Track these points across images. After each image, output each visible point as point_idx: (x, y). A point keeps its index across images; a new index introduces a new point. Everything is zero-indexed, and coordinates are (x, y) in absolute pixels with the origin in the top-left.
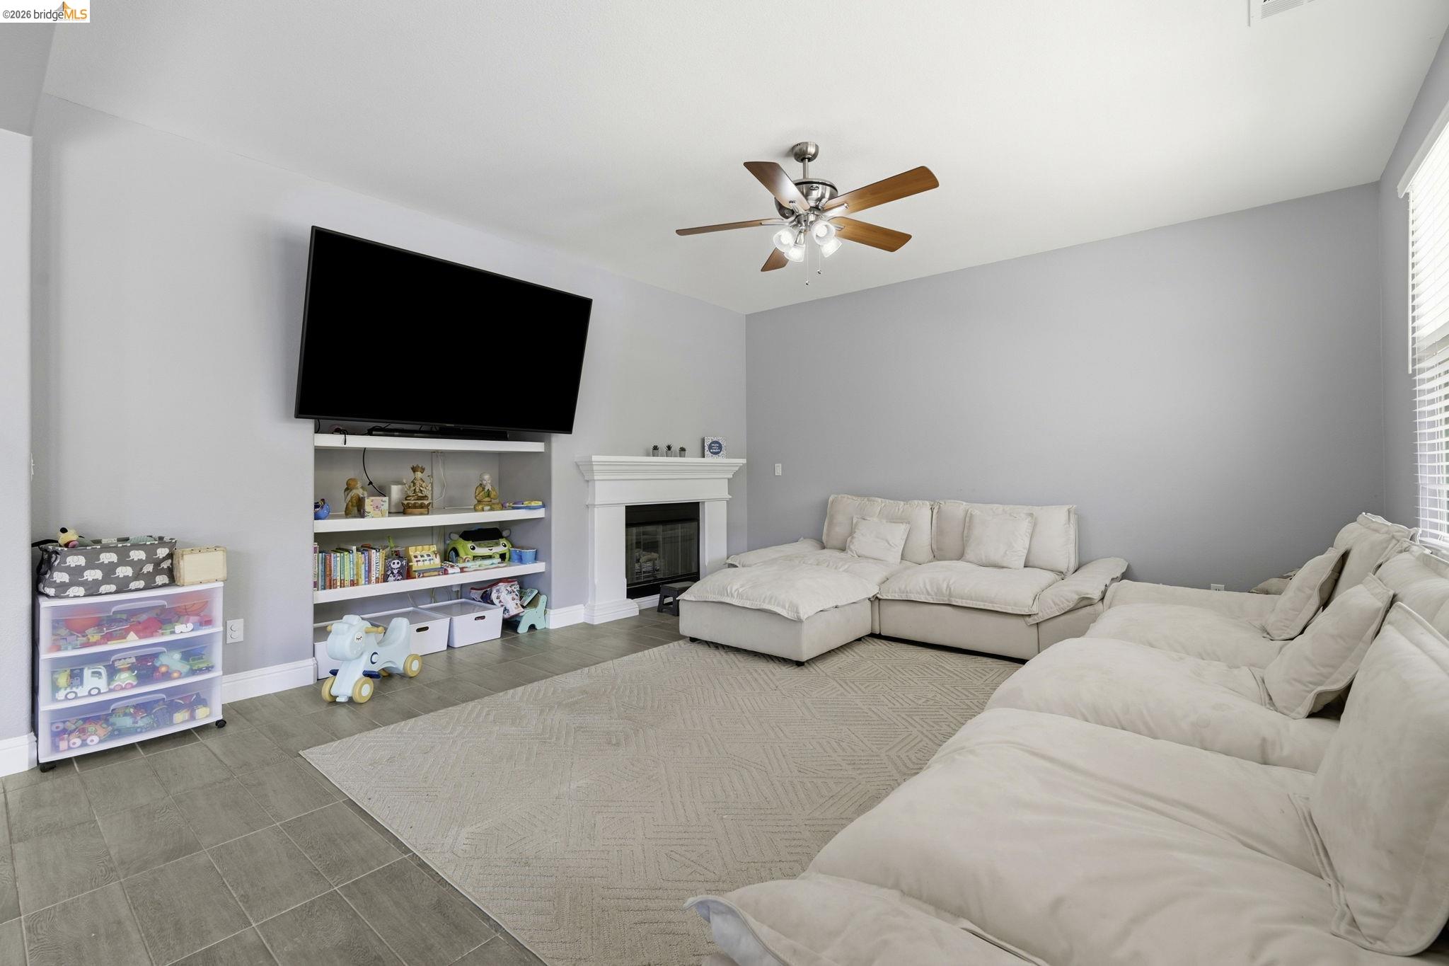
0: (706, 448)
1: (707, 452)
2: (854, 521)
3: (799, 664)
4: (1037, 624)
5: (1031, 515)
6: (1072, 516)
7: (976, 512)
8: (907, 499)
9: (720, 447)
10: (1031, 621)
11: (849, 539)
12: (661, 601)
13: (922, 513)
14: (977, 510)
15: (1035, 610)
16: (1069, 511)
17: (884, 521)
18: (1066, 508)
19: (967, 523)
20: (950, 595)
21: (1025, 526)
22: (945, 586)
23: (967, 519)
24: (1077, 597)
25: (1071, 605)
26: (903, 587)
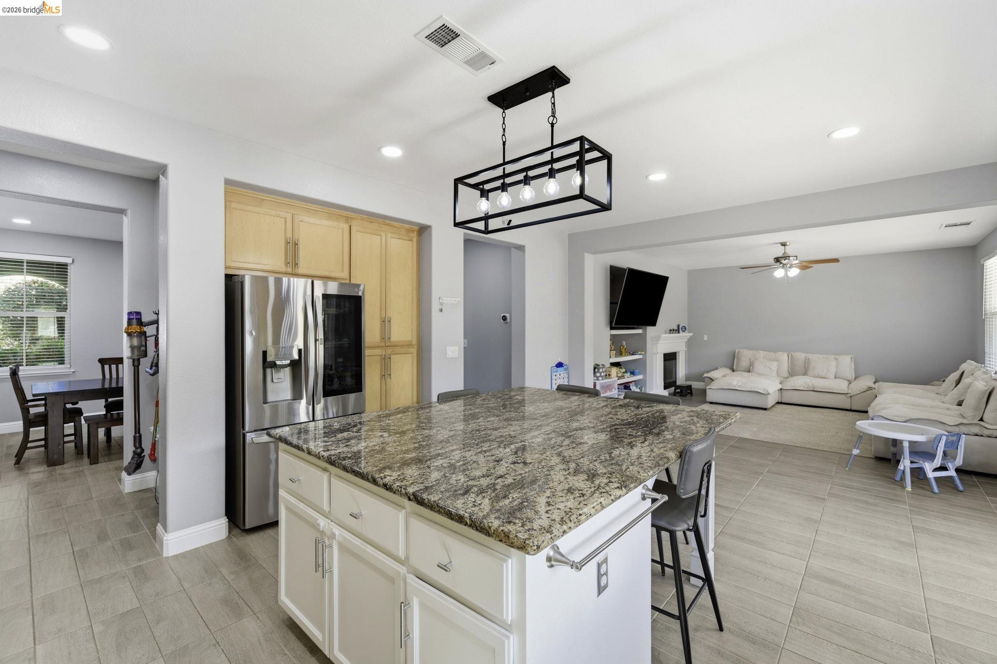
0: (680, 329)
1: (680, 331)
2: (752, 360)
3: (765, 409)
4: (851, 397)
5: (836, 359)
6: (853, 360)
7: (810, 357)
8: (775, 352)
9: (686, 329)
10: (849, 395)
11: (751, 367)
12: (675, 390)
13: (784, 357)
14: (810, 356)
15: (850, 392)
16: (851, 358)
17: (766, 360)
18: (850, 356)
19: (807, 362)
20: (814, 387)
21: (834, 363)
22: (811, 384)
23: (807, 360)
24: (867, 387)
25: (864, 390)
26: (792, 385)
